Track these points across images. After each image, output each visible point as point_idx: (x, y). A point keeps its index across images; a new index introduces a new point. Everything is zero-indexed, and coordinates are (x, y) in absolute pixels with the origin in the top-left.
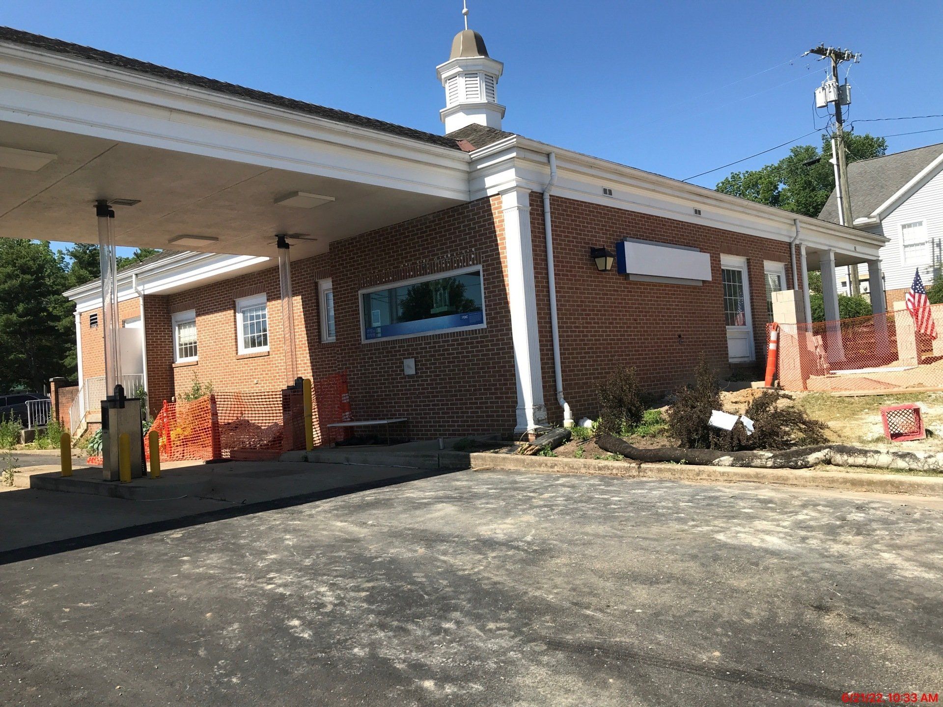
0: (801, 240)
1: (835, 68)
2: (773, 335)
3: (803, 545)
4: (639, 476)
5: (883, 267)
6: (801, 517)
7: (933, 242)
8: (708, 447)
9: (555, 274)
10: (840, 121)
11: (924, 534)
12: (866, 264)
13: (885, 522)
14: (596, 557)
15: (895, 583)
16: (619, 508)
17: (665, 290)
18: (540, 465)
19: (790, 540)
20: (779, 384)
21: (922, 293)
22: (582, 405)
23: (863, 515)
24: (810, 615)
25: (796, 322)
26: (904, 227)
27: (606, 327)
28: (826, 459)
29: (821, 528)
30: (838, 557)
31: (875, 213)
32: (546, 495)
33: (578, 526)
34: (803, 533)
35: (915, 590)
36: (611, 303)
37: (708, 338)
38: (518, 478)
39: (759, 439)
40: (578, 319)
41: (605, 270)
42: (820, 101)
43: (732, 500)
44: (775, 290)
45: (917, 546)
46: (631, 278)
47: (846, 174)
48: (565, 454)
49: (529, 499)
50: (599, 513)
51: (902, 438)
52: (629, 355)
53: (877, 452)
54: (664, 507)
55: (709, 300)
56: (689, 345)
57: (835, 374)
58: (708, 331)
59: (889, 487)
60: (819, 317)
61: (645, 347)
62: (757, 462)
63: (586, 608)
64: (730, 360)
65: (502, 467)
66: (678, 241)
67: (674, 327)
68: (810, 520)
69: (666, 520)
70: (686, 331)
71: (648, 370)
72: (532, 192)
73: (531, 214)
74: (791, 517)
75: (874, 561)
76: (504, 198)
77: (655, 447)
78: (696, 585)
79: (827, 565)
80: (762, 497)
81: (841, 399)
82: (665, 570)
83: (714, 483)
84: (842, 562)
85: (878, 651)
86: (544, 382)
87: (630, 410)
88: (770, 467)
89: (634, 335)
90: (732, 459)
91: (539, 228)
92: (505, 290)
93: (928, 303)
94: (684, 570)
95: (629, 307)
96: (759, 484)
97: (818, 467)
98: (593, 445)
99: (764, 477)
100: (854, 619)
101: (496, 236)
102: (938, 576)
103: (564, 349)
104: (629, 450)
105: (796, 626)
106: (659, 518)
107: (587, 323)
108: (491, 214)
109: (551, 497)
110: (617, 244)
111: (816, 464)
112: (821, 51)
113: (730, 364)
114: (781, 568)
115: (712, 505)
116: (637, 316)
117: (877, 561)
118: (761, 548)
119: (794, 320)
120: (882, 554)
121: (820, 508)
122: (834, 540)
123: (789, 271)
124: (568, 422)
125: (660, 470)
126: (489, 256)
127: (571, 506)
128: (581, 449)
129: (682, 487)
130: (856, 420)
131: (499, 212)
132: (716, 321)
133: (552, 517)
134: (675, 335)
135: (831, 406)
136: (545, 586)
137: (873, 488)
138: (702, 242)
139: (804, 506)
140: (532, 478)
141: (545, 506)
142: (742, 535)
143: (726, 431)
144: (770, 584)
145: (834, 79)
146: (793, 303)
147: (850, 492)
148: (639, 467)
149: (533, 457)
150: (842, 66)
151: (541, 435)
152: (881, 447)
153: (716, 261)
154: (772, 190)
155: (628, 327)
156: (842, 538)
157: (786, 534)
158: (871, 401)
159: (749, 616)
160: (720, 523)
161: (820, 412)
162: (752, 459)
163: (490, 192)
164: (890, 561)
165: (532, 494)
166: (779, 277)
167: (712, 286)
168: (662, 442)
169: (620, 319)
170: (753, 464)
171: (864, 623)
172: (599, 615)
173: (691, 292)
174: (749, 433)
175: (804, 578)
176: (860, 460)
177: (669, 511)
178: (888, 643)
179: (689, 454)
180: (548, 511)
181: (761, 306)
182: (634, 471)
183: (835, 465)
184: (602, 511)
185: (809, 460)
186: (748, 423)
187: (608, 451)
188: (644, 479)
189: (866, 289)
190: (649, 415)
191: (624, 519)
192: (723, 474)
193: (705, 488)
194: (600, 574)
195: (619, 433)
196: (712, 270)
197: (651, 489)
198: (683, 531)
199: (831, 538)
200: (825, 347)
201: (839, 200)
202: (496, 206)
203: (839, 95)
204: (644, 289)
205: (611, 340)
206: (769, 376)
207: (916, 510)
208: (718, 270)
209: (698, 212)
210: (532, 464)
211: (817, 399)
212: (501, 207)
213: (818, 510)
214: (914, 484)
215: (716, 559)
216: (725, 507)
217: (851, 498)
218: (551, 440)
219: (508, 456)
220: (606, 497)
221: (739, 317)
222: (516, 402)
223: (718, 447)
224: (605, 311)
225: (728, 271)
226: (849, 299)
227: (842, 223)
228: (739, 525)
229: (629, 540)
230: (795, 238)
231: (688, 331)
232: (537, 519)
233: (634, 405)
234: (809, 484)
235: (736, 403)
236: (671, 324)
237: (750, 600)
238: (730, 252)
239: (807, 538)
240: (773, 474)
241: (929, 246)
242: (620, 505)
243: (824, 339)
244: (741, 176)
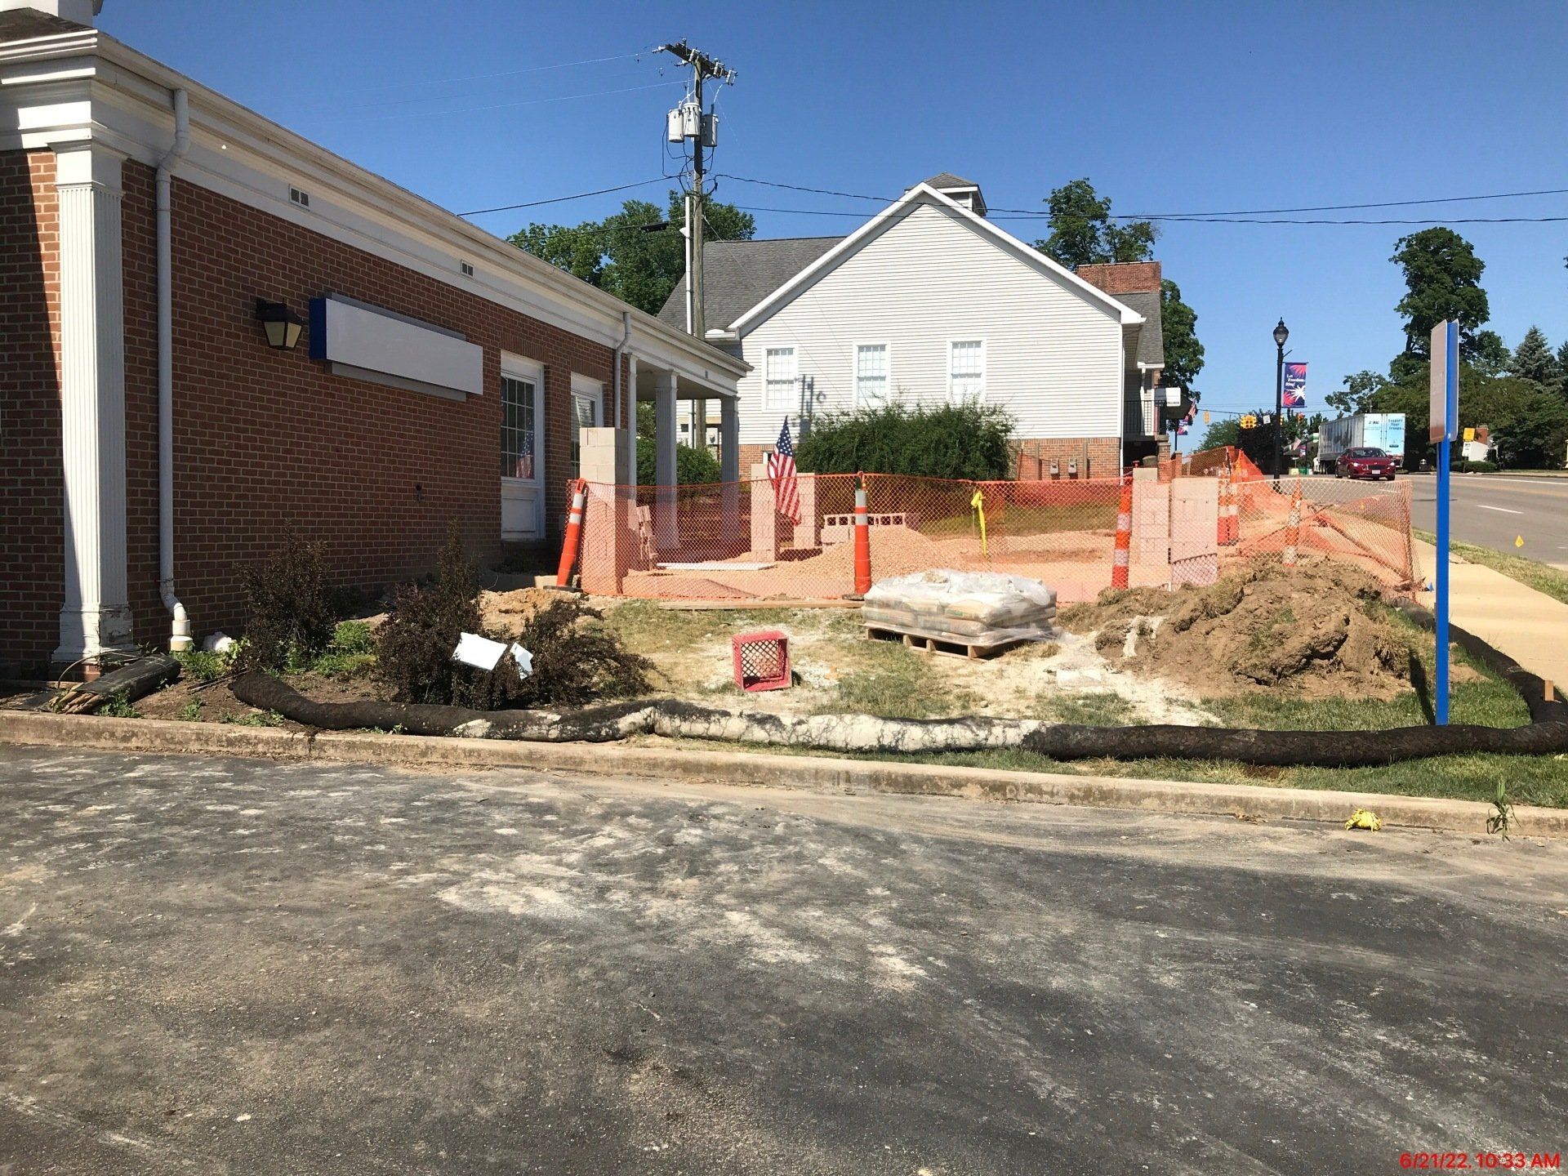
0: (630, 347)
1: (699, 84)
2: (577, 500)
3: (601, 905)
4: (309, 757)
5: (741, 407)
6: (600, 842)
7: (804, 382)
8: (448, 702)
9: (174, 341)
10: (700, 170)
11: (791, 866)
12: (718, 402)
13: (733, 844)
14: (172, 970)
15: (749, 978)
16: (252, 836)
17: (399, 401)
18: (98, 735)
19: (578, 896)
20: (579, 581)
21: (788, 454)
22: (214, 607)
23: (699, 832)
24: (604, 1076)
25: (614, 482)
26: (770, 352)
27: (278, 458)
28: (648, 725)
29: (632, 863)
30: (658, 929)
31: (734, 325)
32: (94, 809)
33: (148, 887)
34: (601, 878)
35: (782, 993)
36: (292, 412)
37: (468, 494)
38: (39, 766)
39: (540, 686)
40: (220, 436)
41: (283, 347)
42: (674, 133)
43: (481, 807)
44: (585, 425)
45: (780, 893)
46: (335, 371)
47: (701, 256)
48: (160, 712)
49: (47, 821)
50: (206, 851)
51: (759, 685)
52: (319, 515)
53: (726, 714)
54: (348, 830)
55: (475, 428)
56: (434, 505)
57: (664, 568)
58: (469, 482)
59: (738, 775)
60: (646, 476)
61: (353, 502)
62: (533, 730)
63: (114, 1127)
64: (504, 536)
65: (6, 739)
66: (429, 316)
67: (410, 470)
68: (615, 847)
69: (348, 861)
70: (431, 479)
71: (355, 545)
72: (130, 160)
73: (124, 205)
74: (582, 842)
75: (717, 930)
76: (63, 160)
77: (350, 698)
78: (386, 1025)
79: (639, 950)
80: (535, 800)
81: (673, 614)
82: (325, 990)
83: (452, 772)
84: (663, 939)
85: (725, 1152)
86: (131, 559)
87: (306, 624)
88: (555, 740)
89: (334, 479)
90: (489, 724)
91: (142, 240)
92: (52, 356)
93: (794, 470)
94: (366, 988)
95: (327, 425)
96: (531, 772)
97: (633, 739)
98: (224, 691)
99: (542, 758)
100: (682, 1075)
101: (36, 238)
102: (816, 956)
103: (184, 495)
104: (294, 705)
105: (577, 1110)
106: (334, 856)
107: (238, 446)
108: (29, 190)
109: (104, 813)
110: (312, 301)
111: (631, 733)
112: (681, 52)
113: (503, 543)
114: (559, 963)
115: (443, 820)
116: (341, 442)
117: (720, 931)
118: (524, 917)
119: (611, 478)
120: (728, 914)
121: (632, 820)
122: (653, 890)
123: (609, 395)
124: (179, 640)
125: (351, 746)
126: (18, 278)
127: (146, 836)
128: (197, 700)
129: (389, 780)
130: (694, 651)
131: (47, 189)
132: (485, 466)
133: (92, 867)
134: (409, 484)
135: (657, 626)
136: (22, 1068)
137: (715, 776)
138: (471, 324)
139: (606, 818)
140: (71, 766)
141: (81, 838)
142: (492, 890)
143: (483, 671)
144: (535, 1006)
145: (696, 103)
146: (613, 449)
147: (680, 785)
148: (312, 740)
149: (84, 719)
150: (709, 83)
151: (115, 667)
152: (729, 702)
153: (492, 361)
154: (591, 264)
155: (322, 462)
156: (667, 883)
157: (572, 881)
158: (715, 619)
159: (485, 1096)
160: (451, 863)
161: (641, 636)
162: (525, 726)
163: (28, 142)
164: (741, 930)
165: (59, 808)
166: (592, 403)
167: (481, 405)
168: (362, 691)
169: (307, 446)
170: (525, 734)
171: (698, 1085)
172: (142, 1144)
173: (445, 410)
174: (523, 676)
175: (598, 984)
176: (699, 727)
177: (357, 838)
178: (740, 1128)
179: (411, 714)
180: (86, 850)
181: (560, 448)
182: (299, 747)
183: (660, 735)
184: (214, 844)
185: (620, 726)
186: (523, 656)
187: (251, 705)
188: (319, 764)
189: (713, 440)
190: (345, 631)
191: (256, 863)
192: (470, 753)
193: (432, 781)
194: (170, 1019)
195: (280, 667)
196: (485, 376)
197: (328, 788)
198: (377, 886)
199: (648, 885)
200: (653, 524)
201: (688, 294)
202: (42, 173)
203: (701, 128)
204: (359, 393)
205: (285, 483)
206: (564, 569)
207: (777, 819)
208: (495, 379)
209: (467, 270)
210: (80, 733)
211: (637, 612)
212: (52, 178)
213: (629, 825)
214: (776, 769)
215: (436, 950)
216: (466, 825)
217: (682, 796)
218: (131, 681)
219: (25, 715)
220: (230, 808)
221: (524, 464)
222: (63, 598)
223: (466, 701)
224: (277, 426)
225: (512, 382)
226: (691, 452)
227: (689, 331)
228: (489, 865)
229: (259, 916)
230: (623, 344)
231: (435, 480)
232: (53, 873)
233: (315, 615)
234: (616, 770)
235: (507, 612)
236: (405, 463)
237: (494, 1053)
238: (517, 349)
239: (609, 889)
240: (557, 752)
241: (798, 386)
242: (256, 827)
243: (653, 512)
244: (546, 231)
